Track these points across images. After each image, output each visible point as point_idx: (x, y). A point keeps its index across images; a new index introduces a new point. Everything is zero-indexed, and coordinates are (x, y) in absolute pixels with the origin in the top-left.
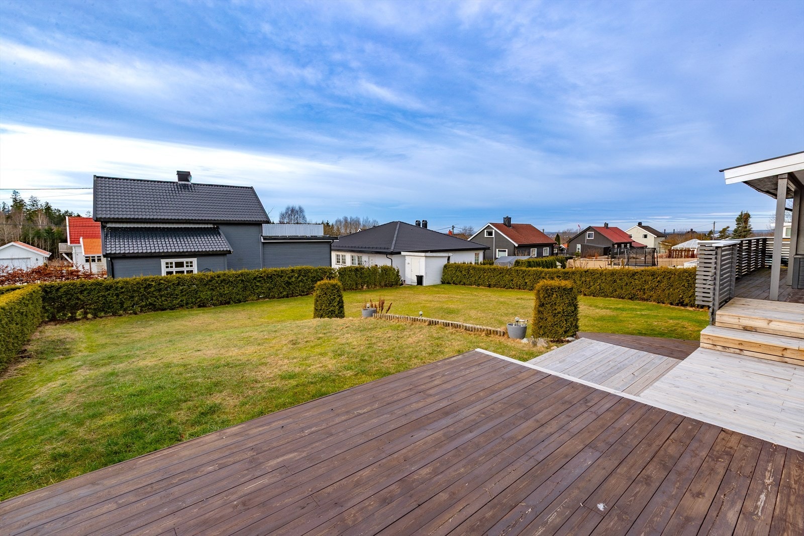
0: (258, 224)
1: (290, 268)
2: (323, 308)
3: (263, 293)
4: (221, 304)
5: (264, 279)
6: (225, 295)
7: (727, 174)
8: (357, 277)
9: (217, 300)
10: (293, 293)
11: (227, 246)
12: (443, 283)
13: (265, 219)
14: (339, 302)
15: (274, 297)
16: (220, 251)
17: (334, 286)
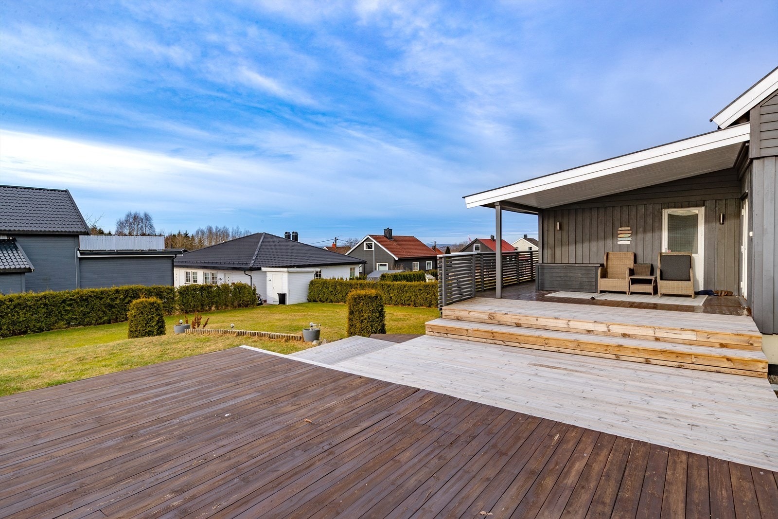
0: (75, 236)
1: (114, 288)
2: (139, 329)
3: (75, 319)
4: (14, 334)
5: (77, 303)
6: (20, 322)
7: (468, 200)
8: (202, 297)
9: (8, 329)
10: (117, 318)
11: (26, 263)
12: (309, 301)
13: (83, 230)
14: (158, 322)
15: (89, 324)
16: (15, 268)
17: (152, 304)
